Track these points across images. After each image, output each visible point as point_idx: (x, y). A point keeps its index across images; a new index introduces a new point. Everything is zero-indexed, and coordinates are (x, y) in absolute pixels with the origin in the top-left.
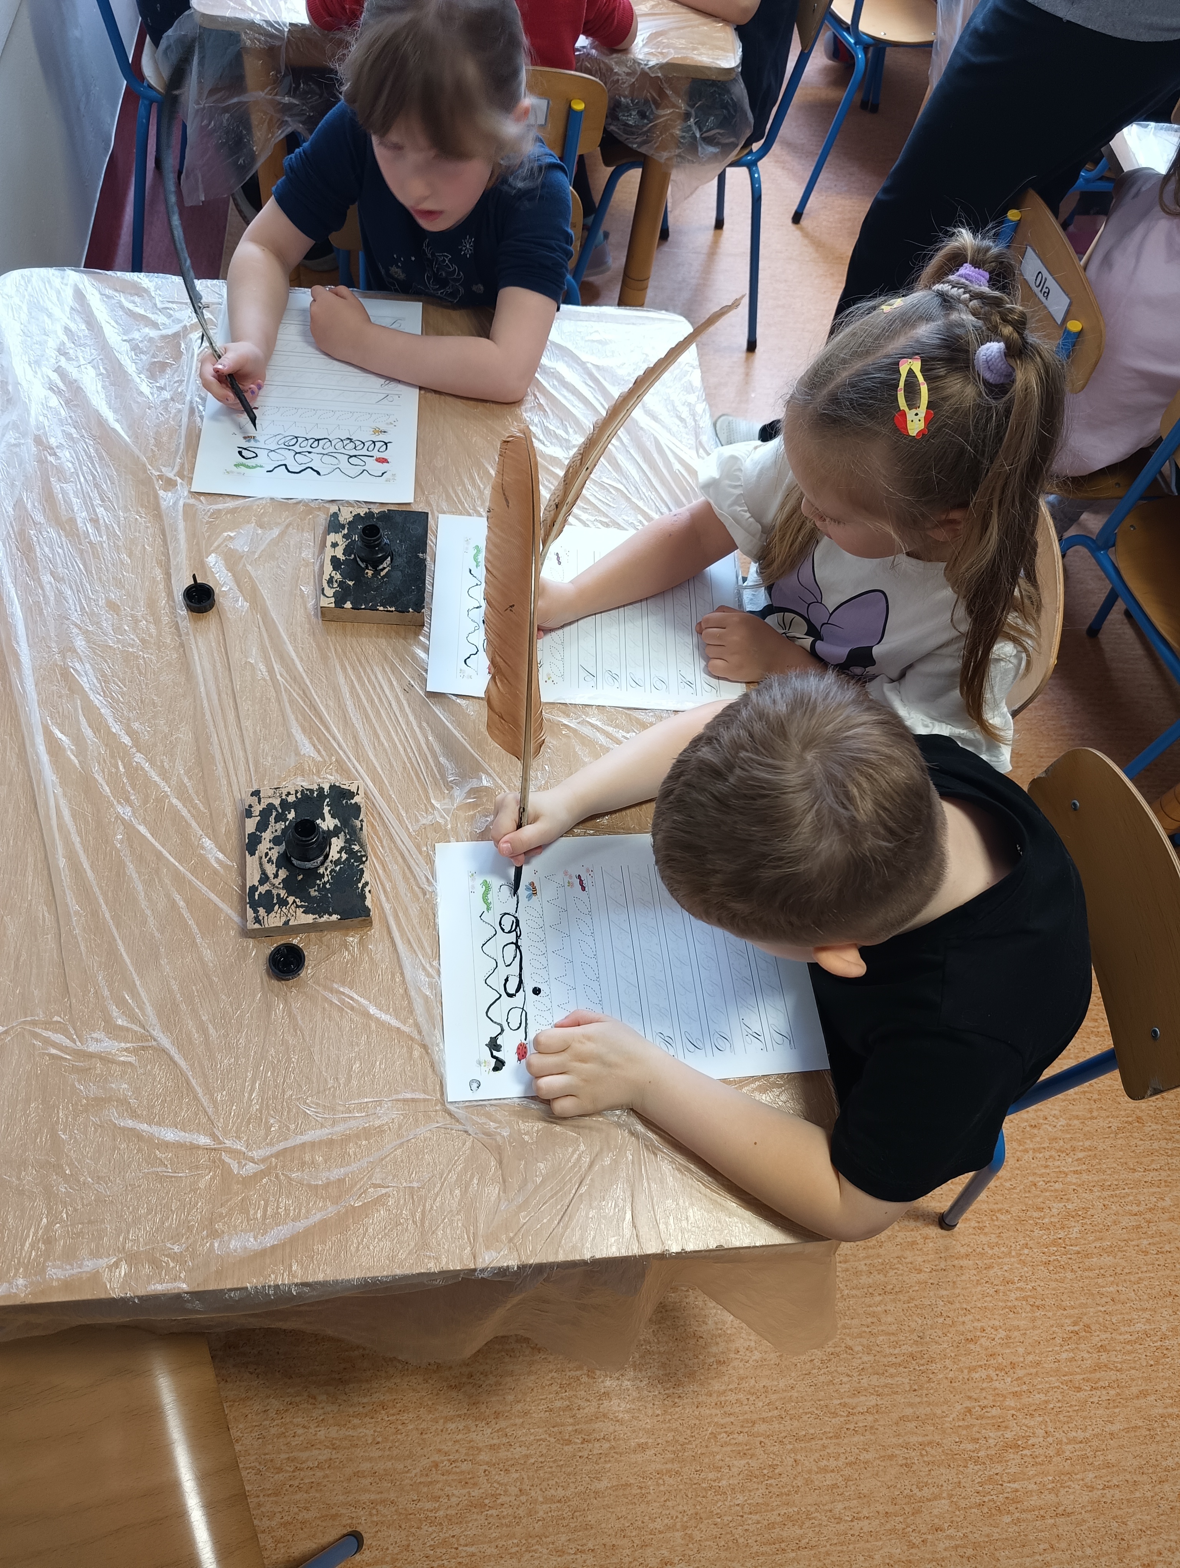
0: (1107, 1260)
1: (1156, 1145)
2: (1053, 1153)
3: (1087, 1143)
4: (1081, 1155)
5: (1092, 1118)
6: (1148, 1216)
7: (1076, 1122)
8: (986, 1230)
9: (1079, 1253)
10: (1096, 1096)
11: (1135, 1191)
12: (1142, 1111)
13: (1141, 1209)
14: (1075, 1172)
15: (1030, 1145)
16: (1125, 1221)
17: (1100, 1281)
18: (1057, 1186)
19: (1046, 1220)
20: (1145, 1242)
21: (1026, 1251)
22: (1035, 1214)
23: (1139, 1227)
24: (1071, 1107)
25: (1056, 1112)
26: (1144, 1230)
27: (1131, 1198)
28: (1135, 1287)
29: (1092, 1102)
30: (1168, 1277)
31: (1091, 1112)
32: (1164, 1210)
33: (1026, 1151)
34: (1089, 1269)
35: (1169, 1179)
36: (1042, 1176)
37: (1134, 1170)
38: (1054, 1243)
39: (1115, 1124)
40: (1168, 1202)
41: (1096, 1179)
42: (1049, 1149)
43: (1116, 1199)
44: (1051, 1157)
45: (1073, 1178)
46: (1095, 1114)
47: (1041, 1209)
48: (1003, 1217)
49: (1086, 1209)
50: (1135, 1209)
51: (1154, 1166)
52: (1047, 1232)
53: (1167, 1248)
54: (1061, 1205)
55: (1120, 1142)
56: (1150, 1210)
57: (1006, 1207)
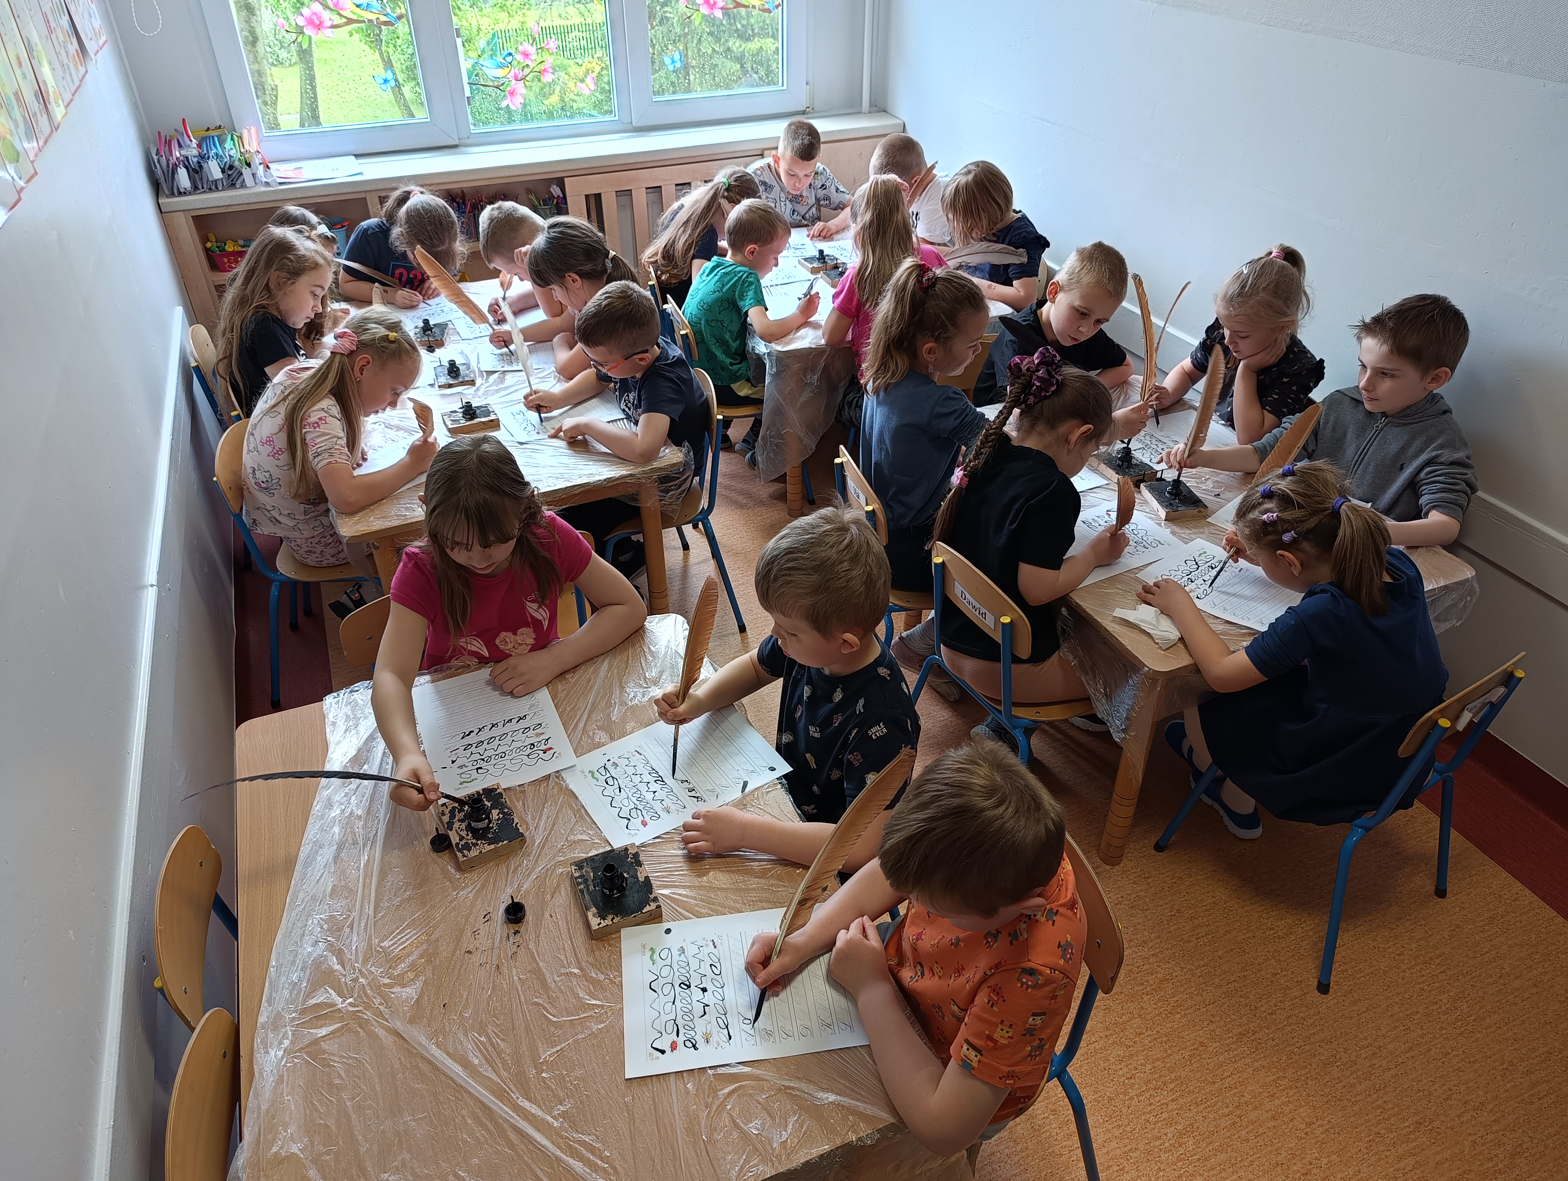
0: (1222, 1157)
1: (1221, 1058)
2: (1151, 1092)
3: (1173, 1076)
4: (1172, 1086)
5: (1169, 1056)
6: (1238, 1112)
7: (1158, 1063)
8: (1126, 1169)
9: (1199, 1159)
10: (1164, 1039)
11: (1220, 1098)
12: (1201, 1037)
13: (1231, 1109)
14: (1173, 1100)
15: (1132, 1093)
16: (1223, 1123)
17: (1223, 1174)
18: (1164, 1116)
19: (1167, 1145)
20: (1244, 1133)
21: (1161, 1173)
22: (1157, 1143)
23: (1234, 1123)
24: (1150, 1053)
25: (1142, 1061)
26: (1239, 1124)
27: (1220, 1104)
28: (1250, 1169)
29: (1164, 1044)
30: (1271, 1152)
31: (1166, 1052)
32: (1247, 1103)
33: (1132, 1098)
34: (1212, 1169)
35: (1241, 1079)
36: (1150, 1112)
37: (1214, 1083)
38: (1179, 1159)
39: (1187, 1055)
40: (1247, 1097)
41: (1189, 1099)
42: (1148, 1090)
43: (1210, 1109)
44: (1151, 1095)
45: (1173, 1106)
46: (1169, 1052)
47: (1160, 1138)
48: (1134, 1155)
49: (1192, 1125)
50: (1226, 1111)
51: (1226, 1074)
52: (1170, 1153)
53: (1261, 1131)
54: (1173, 1129)
55: (1195, 1065)
56: (1237, 1107)
57: (1134, 1145)
